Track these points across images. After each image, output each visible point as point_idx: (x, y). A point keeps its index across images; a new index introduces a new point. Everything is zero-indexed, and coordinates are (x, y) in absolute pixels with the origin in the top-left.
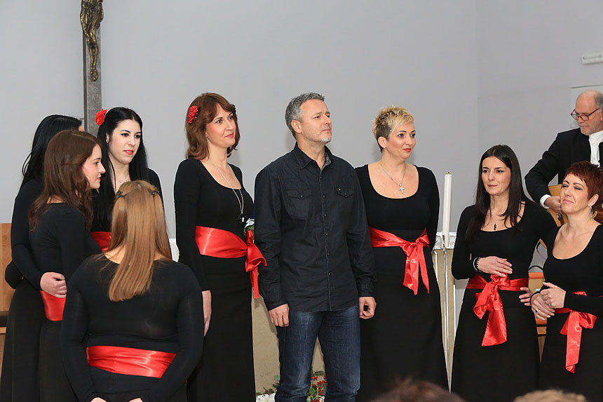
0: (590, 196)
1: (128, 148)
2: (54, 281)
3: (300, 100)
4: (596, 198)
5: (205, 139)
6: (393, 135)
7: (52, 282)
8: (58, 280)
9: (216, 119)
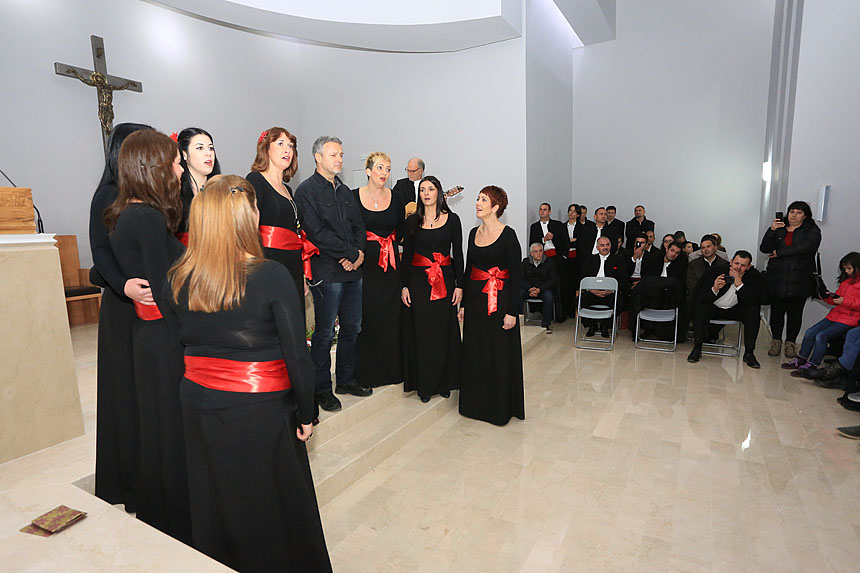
0: (493, 205)
1: (207, 159)
2: (139, 288)
3: (324, 140)
4: (497, 207)
5: (268, 156)
6: (375, 167)
7: (136, 288)
8: (143, 287)
9: (278, 141)
